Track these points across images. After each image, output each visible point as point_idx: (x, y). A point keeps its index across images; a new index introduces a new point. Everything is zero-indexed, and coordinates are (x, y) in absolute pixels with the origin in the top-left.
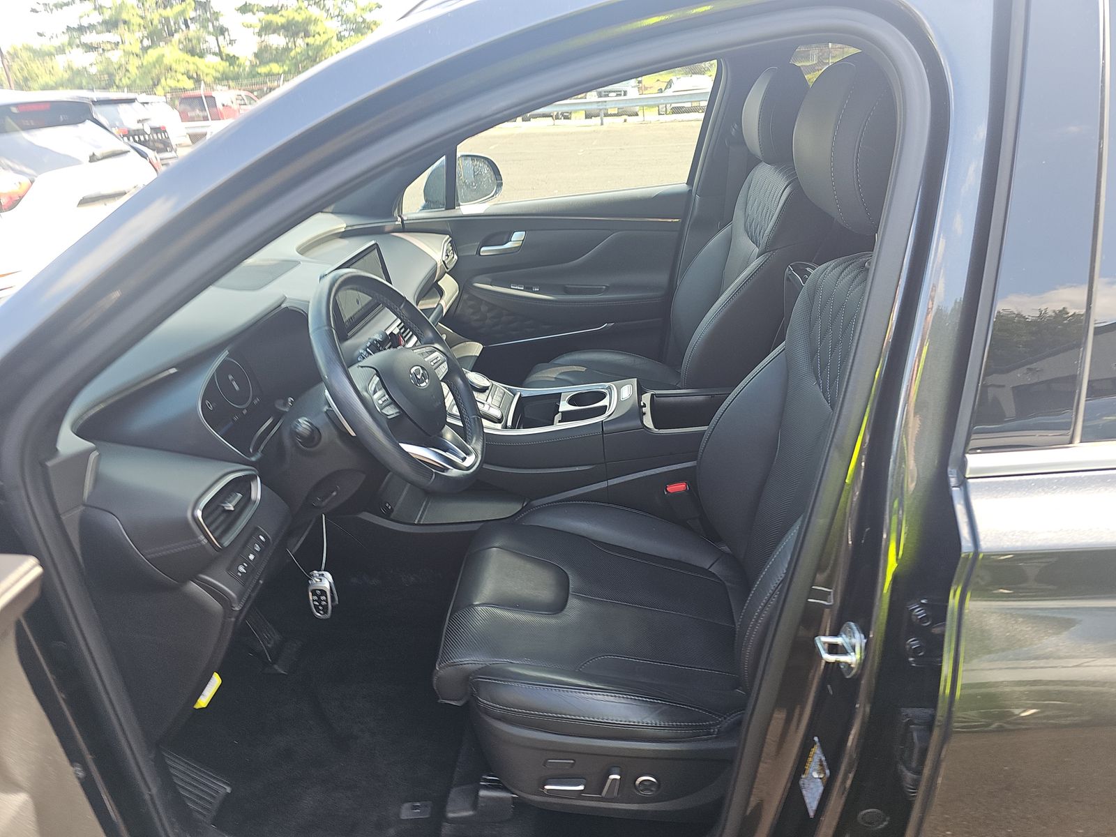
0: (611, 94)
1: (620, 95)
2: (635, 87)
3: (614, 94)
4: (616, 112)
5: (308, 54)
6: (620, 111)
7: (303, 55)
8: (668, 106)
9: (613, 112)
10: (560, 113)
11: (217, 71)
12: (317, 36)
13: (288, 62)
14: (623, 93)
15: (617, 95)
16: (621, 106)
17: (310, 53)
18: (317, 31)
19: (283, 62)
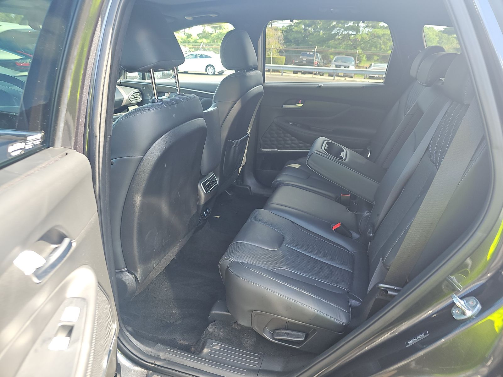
0: (342, 67)
1: (346, 68)
2: (353, 65)
3: (343, 67)
4: (343, 75)
5: (219, 36)
6: (345, 75)
7: (217, 37)
8: (368, 75)
9: (341, 75)
10: (318, 72)
11: (182, 39)
12: (224, 29)
13: (210, 39)
14: (347, 67)
15: (345, 68)
16: (345, 72)
17: (220, 36)
18: (224, 28)
19: (209, 39)
